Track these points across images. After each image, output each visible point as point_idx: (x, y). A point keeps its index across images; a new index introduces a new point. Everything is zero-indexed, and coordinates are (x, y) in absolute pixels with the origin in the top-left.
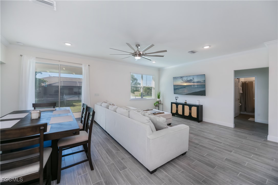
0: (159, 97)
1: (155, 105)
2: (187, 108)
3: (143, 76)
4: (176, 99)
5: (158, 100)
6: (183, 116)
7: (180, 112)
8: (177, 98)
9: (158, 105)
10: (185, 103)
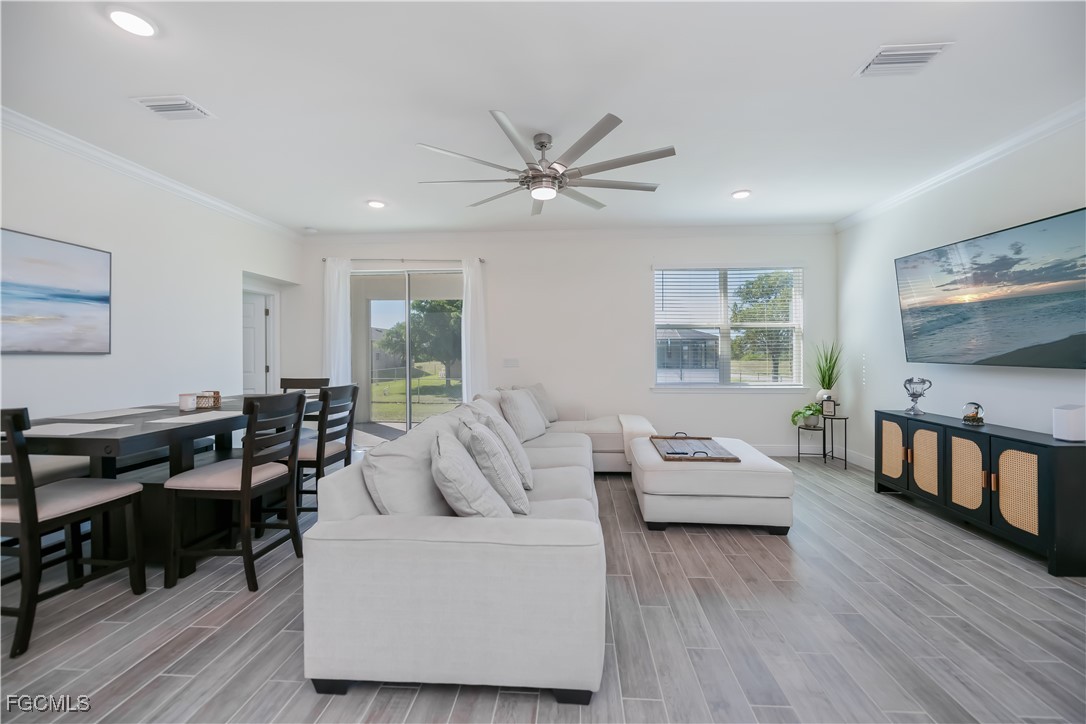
0: (828, 381)
1: (795, 423)
2: (967, 456)
3: (726, 274)
4: (915, 396)
5: (823, 394)
6: (941, 505)
7: (926, 478)
8: (918, 388)
9: (819, 420)
10: (966, 419)
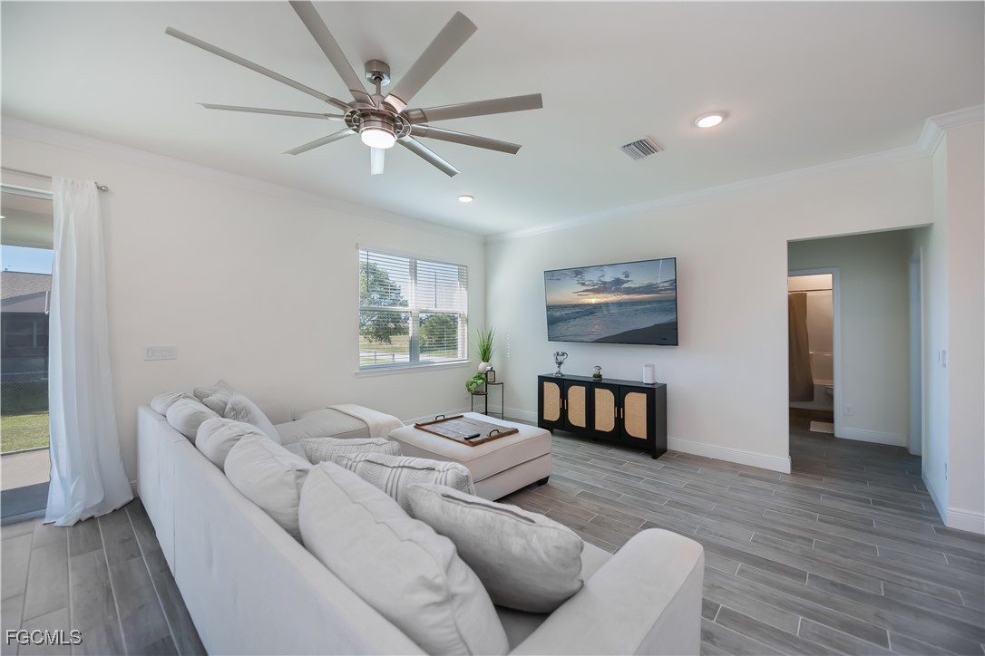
0: (486, 356)
1: (469, 390)
2: (604, 399)
4: (560, 364)
5: (482, 366)
6: (589, 434)
7: (577, 417)
8: (560, 358)
9: (483, 388)
10: (595, 376)
